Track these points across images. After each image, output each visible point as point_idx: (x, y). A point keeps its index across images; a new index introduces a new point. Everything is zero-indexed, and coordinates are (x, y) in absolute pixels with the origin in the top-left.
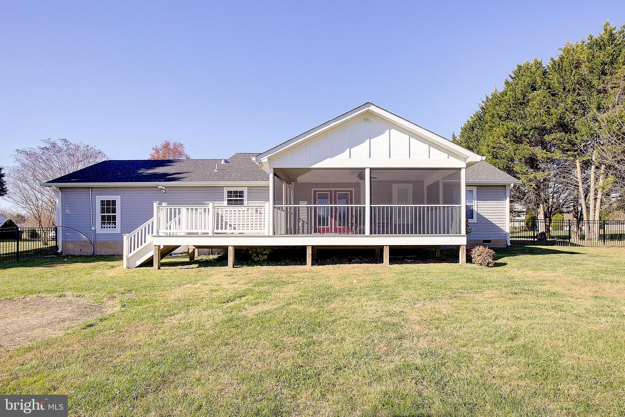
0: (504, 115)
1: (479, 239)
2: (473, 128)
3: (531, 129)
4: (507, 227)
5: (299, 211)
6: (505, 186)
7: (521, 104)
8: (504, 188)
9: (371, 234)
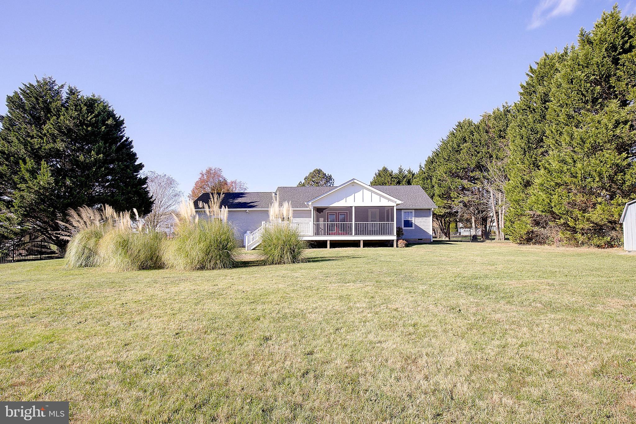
0: (447, 158)
1: (416, 238)
2: (432, 162)
3: (461, 169)
4: (431, 232)
5: (319, 225)
6: (430, 209)
7: (457, 151)
8: (429, 210)
9: (355, 235)
